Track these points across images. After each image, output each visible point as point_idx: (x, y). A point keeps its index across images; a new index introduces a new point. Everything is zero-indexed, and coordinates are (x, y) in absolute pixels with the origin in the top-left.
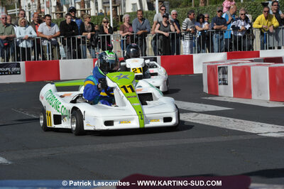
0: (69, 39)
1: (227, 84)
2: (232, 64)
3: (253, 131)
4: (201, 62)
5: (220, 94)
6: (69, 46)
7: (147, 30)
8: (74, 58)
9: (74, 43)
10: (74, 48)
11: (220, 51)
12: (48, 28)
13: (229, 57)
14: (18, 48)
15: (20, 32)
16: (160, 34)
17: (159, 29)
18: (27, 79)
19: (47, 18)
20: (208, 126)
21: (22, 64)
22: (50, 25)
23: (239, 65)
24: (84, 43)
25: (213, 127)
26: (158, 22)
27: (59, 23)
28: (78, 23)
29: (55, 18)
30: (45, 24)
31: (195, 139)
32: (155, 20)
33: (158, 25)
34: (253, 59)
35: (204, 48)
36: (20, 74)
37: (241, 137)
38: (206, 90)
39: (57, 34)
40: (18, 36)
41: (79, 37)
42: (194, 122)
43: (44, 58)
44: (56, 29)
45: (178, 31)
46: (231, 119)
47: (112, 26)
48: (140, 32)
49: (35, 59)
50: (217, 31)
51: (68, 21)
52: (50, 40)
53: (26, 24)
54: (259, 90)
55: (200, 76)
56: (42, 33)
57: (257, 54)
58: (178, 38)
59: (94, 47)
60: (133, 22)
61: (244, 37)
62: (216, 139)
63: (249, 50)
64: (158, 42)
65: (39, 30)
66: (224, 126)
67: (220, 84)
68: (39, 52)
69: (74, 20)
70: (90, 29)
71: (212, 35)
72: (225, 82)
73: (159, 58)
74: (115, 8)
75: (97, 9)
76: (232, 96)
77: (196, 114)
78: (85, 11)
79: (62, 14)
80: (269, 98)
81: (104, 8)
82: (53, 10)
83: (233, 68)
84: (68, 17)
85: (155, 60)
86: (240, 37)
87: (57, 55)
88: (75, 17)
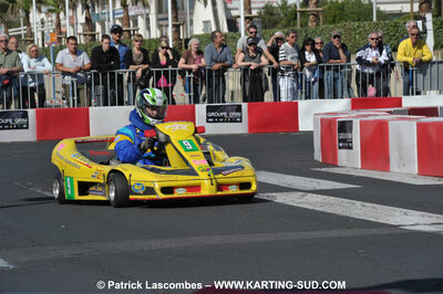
0: (104, 74)
1: (351, 148)
2: (358, 116)
3: (392, 222)
4: (311, 114)
5: (339, 164)
7: (228, 63)
8: (113, 104)
9: (112, 81)
12: (71, 57)
13: (356, 105)
17: (243, 61)
18: (38, 137)
20: (322, 213)
21: (31, 112)
22: (76, 52)
23: (370, 118)
25: (330, 214)
29: (83, 42)
30: (67, 50)
31: (302, 233)
32: (239, 47)
33: (242, 54)
34: (392, 110)
36: (27, 128)
37: (374, 231)
38: (318, 156)
39: (86, 67)
40: (26, 69)
42: (300, 206)
44: (84, 60)
45: (275, 64)
46: (358, 203)
48: (217, 66)
51: (105, 47)
54: (401, 158)
55: (310, 134)
56: (62, 65)
57: (398, 102)
60: (206, 49)
62: (335, 233)
63: (386, 95)
66: (347, 214)
67: (340, 148)
69: (117, 47)
72: (347, 144)
73: (245, 106)
74: (176, 27)
75: (148, 28)
76: (360, 166)
77: (302, 193)
78: (129, 31)
79: (94, 36)
80: (416, 171)
81: (160, 27)
82: (80, 30)
83: (361, 123)
84: (106, 40)
85: (239, 108)
86: (372, 75)
87: (85, 100)
88: (118, 42)
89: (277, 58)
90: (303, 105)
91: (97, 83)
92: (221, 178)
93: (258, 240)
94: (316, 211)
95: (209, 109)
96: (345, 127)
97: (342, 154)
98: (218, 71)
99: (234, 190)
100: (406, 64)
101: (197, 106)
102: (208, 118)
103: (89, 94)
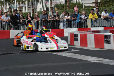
0: (14, 22)
1: (78, 41)
3: (88, 60)
4: (68, 32)
5: (75, 45)
6: (14, 24)
7: (46, 19)
8: (16, 29)
9: (16, 23)
10: (16, 25)
13: (79, 30)
22: (7, 16)
23: (82, 33)
24: (20, 23)
25: (72, 58)
26: (50, 16)
28: (18, 15)
29: (8, 13)
30: (4, 15)
31: (65, 63)
32: (49, 15)
34: (88, 31)
35: (68, 26)
37: (83, 62)
38: (69, 43)
39: (9, 20)
41: (18, 21)
42: (65, 56)
43: (4, 29)
44: (9, 18)
45: (58, 19)
46: (79, 55)
48: (43, 20)
51: (14, 15)
54: (90, 43)
55: (67, 37)
56: (3, 19)
57: (90, 29)
59: (24, 25)
61: (85, 22)
62: (74, 63)
64: (50, 24)
66: (77, 58)
69: (16, 14)
70: (23, 18)
73: (50, 30)
74: (33, 10)
75: (26, 10)
76: (80, 46)
78: (20, 10)
79: (11, 12)
80: (94, 47)
81: (28, 9)
82: (8, 10)
83: (80, 34)
84: (14, 13)
87: (9, 28)
90: (65, 30)
91: (12, 24)
93: (54, 65)
94: (69, 57)
96: (76, 35)
97: (75, 42)
98: (44, 21)
100: (91, 19)
101: (38, 30)
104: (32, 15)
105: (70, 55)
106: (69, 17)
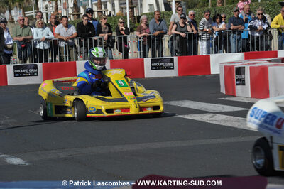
0: (86, 40)
1: (244, 84)
2: (249, 64)
4: (219, 63)
5: (237, 95)
6: (86, 47)
7: (164, 31)
9: (91, 44)
11: (237, 51)
12: (64, 29)
13: (247, 58)
14: (35, 49)
15: (38, 33)
16: (176, 35)
17: (176, 30)
19: (64, 19)
20: (225, 126)
21: (40, 65)
22: (67, 26)
23: (256, 65)
26: (175, 23)
27: (76, 24)
28: (95, 24)
29: (72, 19)
30: (61, 25)
32: (172, 20)
33: (175, 25)
34: (271, 59)
35: (221, 49)
36: (37, 75)
38: (223, 90)
39: (74, 36)
40: (35, 37)
41: (96, 38)
42: (211, 122)
43: (61, 60)
44: (73, 30)
45: (195, 32)
47: (128, 26)
48: (157, 33)
49: (52, 61)
50: (234, 31)
51: (85, 22)
52: (67, 41)
53: (43, 26)
54: (277, 90)
55: (217, 76)
56: (59, 34)
57: (275, 54)
58: (194, 38)
59: (110, 48)
60: (150, 22)
61: (262, 37)
62: (234, 140)
63: (267, 50)
64: (175, 42)
65: (56, 31)
66: (242, 127)
67: (237, 84)
68: (56, 53)
69: (91, 22)
70: (107, 30)
71: (229, 36)
72: (242, 83)
73: (175, 59)
74: (132, 9)
75: (114, 10)
76: (250, 96)
77: (212, 114)
78: (102, 12)
79: (79, 15)
81: (121, 8)
82: (70, 12)
83: (251, 68)
84: (85, 18)
85: (172, 60)
86: (258, 37)
87: (73, 57)
88: (92, 19)
89: (196, 27)
90: (213, 57)
91: (81, 46)
92: (142, 103)
94: (222, 126)
95: (153, 61)
96: (240, 71)
97: (238, 88)
98: (158, 36)
99: (149, 111)
101: (145, 59)
102: (152, 67)
103: (76, 53)
104: (130, 22)
105: (225, 121)
106: (222, 26)
